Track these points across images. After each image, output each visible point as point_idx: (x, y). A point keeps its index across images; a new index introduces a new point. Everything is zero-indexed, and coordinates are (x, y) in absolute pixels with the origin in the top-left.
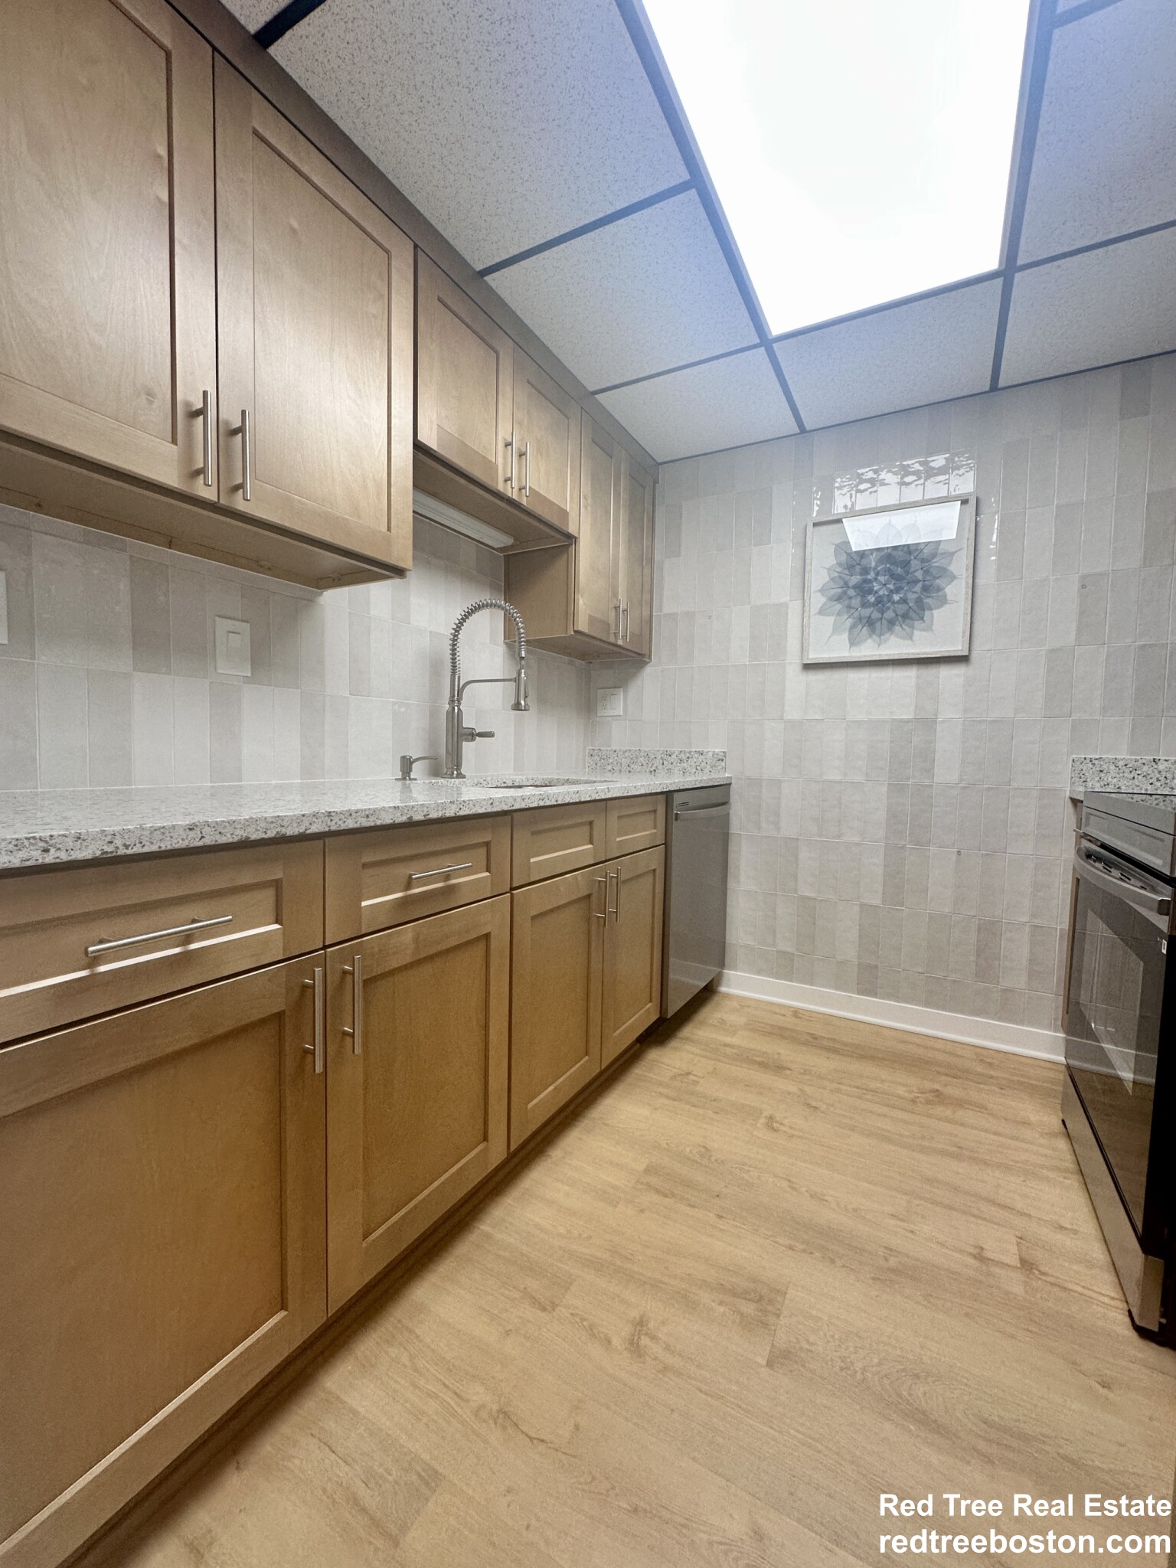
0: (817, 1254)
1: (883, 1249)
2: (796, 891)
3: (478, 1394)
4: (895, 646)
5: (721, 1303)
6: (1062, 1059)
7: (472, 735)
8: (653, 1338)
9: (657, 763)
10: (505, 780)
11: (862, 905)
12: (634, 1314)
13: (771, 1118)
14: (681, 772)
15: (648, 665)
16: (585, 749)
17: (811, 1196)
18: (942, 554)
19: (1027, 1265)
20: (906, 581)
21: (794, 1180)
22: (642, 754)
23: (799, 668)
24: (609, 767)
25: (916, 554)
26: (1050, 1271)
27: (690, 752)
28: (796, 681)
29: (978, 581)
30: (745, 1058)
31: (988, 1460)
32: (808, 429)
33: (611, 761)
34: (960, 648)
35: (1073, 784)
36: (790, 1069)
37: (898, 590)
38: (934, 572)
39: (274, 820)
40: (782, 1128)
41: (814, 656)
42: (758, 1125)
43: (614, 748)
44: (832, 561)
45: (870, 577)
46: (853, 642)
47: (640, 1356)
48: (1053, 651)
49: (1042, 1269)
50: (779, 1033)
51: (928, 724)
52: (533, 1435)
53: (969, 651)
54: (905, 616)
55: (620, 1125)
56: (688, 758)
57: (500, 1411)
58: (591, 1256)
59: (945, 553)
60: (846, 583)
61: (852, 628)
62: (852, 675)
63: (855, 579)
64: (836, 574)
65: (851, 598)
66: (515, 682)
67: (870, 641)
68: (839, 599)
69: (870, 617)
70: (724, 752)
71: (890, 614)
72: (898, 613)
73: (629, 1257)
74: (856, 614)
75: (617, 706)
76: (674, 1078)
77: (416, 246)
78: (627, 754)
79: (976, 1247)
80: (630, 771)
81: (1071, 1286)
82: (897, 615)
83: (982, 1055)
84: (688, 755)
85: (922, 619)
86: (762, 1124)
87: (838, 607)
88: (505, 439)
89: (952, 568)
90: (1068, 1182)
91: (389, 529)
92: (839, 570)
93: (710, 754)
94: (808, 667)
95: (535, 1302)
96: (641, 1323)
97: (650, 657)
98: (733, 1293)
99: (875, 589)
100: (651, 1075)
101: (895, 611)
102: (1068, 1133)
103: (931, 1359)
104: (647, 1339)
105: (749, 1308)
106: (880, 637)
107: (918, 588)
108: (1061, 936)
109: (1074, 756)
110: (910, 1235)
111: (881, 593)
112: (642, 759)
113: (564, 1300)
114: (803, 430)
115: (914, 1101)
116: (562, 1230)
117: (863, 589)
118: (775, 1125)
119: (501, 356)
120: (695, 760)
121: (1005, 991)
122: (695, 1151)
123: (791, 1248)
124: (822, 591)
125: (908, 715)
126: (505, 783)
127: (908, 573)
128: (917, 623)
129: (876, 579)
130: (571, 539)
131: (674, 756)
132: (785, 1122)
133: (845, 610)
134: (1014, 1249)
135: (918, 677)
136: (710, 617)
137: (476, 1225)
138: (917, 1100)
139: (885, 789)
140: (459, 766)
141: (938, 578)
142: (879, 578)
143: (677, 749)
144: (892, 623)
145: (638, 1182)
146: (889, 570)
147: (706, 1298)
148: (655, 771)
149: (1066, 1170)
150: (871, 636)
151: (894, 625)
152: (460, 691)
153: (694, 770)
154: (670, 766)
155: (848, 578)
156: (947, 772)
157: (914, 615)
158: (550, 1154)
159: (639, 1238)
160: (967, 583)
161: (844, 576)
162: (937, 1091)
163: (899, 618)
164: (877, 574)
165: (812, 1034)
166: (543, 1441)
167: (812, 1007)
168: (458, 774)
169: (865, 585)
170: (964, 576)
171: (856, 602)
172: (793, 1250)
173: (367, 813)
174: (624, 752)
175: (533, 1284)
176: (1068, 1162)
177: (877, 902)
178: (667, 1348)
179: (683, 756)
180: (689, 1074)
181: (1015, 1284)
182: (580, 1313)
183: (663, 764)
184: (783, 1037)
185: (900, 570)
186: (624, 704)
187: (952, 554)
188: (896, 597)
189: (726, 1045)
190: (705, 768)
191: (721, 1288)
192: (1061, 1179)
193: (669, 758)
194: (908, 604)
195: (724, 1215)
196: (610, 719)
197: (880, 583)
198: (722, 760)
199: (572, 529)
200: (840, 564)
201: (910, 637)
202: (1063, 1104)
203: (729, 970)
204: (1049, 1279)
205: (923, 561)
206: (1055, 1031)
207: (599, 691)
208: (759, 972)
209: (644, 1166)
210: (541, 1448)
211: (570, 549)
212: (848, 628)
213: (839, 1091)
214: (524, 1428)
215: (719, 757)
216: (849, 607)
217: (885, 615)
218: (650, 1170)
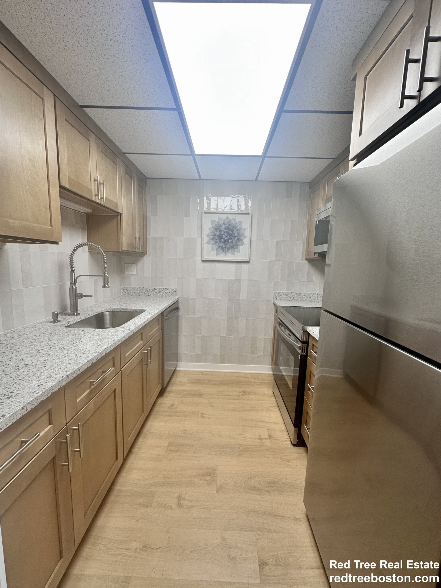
1: (238, 445)
2: (201, 334)
3: (134, 545)
4: (229, 257)
5: (201, 480)
6: (271, 372)
7: (81, 296)
8: (184, 500)
9: (151, 292)
10: (96, 312)
11: (221, 337)
12: (177, 495)
13: (202, 414)
14: (160, 296)
15: (146, 256)
16: (120, 287)
17: (218, 436)
18: (242, 229)
19: (270, 437)
20: (232, 236)
21: (213, 433)
22: (145, 289)
23: (200, 261)
24: (131, 294)
25: (235, 228)
26: (275, 437)
27: (163, 289)
28: (200, 265)
29: (252, 239)
30: (191, 394)
31: (268, 492)
32: (202, 178)
33: (132, 292)
34: (247, 259)
35: (274, 299)
36: (204, 394)
37: (230, 239)
38: (240, 234)
39: (50, 389)
40: (206, 416)
41: (206, 258)
42: (199, 417)
43: (133, 287)
44: (211, 226)
45: (223, 233)
46: (217, 254)
47: (182, 507)
48: (270, 261)
49: (274, 436)
50: (198, 382)
51: (239, 281)
52: (156, 548)
53: (250, 259)
54: (232, 247)
55: (156, 432)
56: (163, 291)
57: (143, 547)
58: (159, 482)
59: (243, 229)
60: (215, 234)
61: (217, 249)
62: (217, 264)
63: (218, 233)
64: (212, 231)
65: (216, 239)
66: (103, 277)
67: (222, 254)
68: (213, 239)
69: (222, 246)
70: (176, 289)
71: (228, 246)
72: (231, 246)
73: (171, 477)
74: (218, 245)
75: (133, 271)
76: (169, 408)
77: (54, 95)
78: (138, 289)
79: (259, 436)
80: (140, 296)
81: (279, 439)
82: (230, 247)
83: (253, 376)
84: (162, 290)
85: (237, 249)
86: (200, 416)
87: (213, 242)
88: (94, 178)
89: (245, 234)
90: (276, 409)
91: (51, 226)
92: (213, 229)
93: (171, 290)
94: (203, 261)
95: (144, 506)
96: (179, 497)
97: (146, 253)
98: (203, 475)
99: (224, 237)
100: (161, 409)
101: (229, 245)
102: (274, 395)
103: (254, 472)
104: (183, 501)
105: (208, 478)
106: (225, 253)
107: (236, 239)
108: (271, 340)
109: (274, 291)
110: (244, 439)
111: (225, 239)
112: (145, 291)
113: (154, 501)
114: (200, 178)
115: (239, 396)
116: (146, 477)
117: (220, 237)
118: (204, 416)
119: (91, 142)
120: (165, 292)
121: (258, 356)
122: (182, 433)
124: (208, 236)
125: (233, 278)
126: (96, 313)
127: (233, 233)
128: (236, 250)
129: (224, 234)
130: (119, 214)
131: (157, 290)
132: (207, 413)
133: (215, 243)
134: (267, 433)
135: (236, 266)
136: (169, 240)
137: (115, 488)
138: (240, 395)
139: (227, 301)
140: (77, 309)
141: (241, 236)
142: (225, 234)
143: (158, 287)
144: (228, 249)
145: (167, 450)
146: (228, 232)
147: (196, 480)
148: (150, 295)
149: (275, 406)
150: (222, 253)
151: (229, 250)
152: (75, 280)
153: (165, 295)
154: (156, 294)
155: (215, 232)
156: (244, 296)
157: (235, 247)
158: (133, 451)
159: (172, 469)
160: (249, 239)
161: (214, 232)
162: (244, 391)
163: (231, 248)
164: (224, 233)
165: (208, 380)
166: (160, 548)
167: (206, 370)
168: (77, 314)
169: (221, 236)
170: (248, 237)
171: (218, 241)
172: (216, 455)
173: (79, 369)
174: (137, 288)
175: (141, 500)
176: (276, 404)
177: (225, 335)
178: (190, 501)
179: (160, 290)
180: (174, 405)
181: (268, 443)
182: (160, 502)
183: (153, 293)
184: (200, 383)
185: (231, 232)
186: (136, 269)
187: (245, 229)
188: (230, 241)
189: (183, 391)
190: (169, 294)
191: (200, 475)
192: (274, 409)
193: (155, 291)
194: (233, 243)
195: (196, 451)
196: (130, 275)
197: (225, 236)
198: (175, 292)
199: (120, 211)
200: (213, 228)
201: (234, 254)
202: (273, 387)
203: (180, 362)
204: (275, 438)
205: (237, 230)
206: (269, 365)
207: (125, 264)
208: (189, 361)
209: (167, 444)
210: (159, 550)
211: (118, 217)
212: (216, 249)
213: (219, 398)
214: (152, 547)
215: (174, 291)
216: (216, 242)
217: (227, 246)
218: (170, 445)
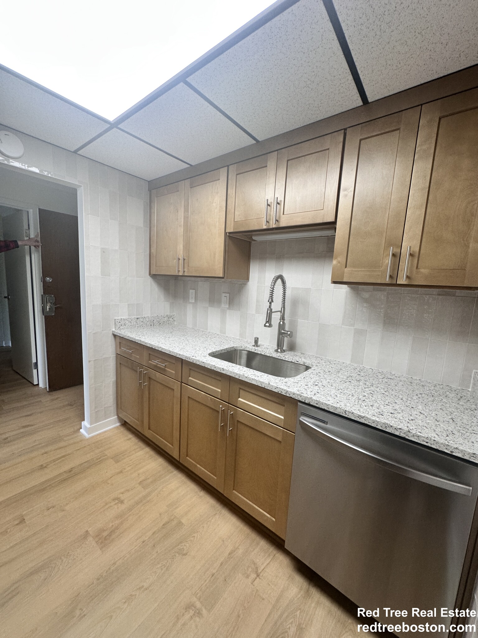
0: (104, 574)
5: (112, 526)
8: (115, 504)
12: (125, 501)
47: (113, 499)
95: (144, 480)
96: (122, 502)
98: (112, 532)
105: (105, 534)
119: (268, 166)
123: (114, 564)
145: (176, 517)
147: (117, 522)
159: (150, 510)
172: (113, 564)
178: (110, 507)
191: (117, 528)
195: (143, 544)
209: (183, 522)
218: (180, 524)
